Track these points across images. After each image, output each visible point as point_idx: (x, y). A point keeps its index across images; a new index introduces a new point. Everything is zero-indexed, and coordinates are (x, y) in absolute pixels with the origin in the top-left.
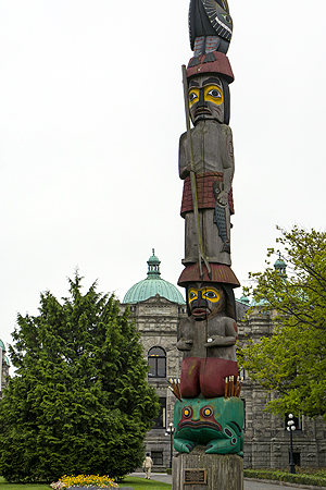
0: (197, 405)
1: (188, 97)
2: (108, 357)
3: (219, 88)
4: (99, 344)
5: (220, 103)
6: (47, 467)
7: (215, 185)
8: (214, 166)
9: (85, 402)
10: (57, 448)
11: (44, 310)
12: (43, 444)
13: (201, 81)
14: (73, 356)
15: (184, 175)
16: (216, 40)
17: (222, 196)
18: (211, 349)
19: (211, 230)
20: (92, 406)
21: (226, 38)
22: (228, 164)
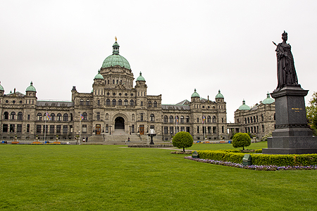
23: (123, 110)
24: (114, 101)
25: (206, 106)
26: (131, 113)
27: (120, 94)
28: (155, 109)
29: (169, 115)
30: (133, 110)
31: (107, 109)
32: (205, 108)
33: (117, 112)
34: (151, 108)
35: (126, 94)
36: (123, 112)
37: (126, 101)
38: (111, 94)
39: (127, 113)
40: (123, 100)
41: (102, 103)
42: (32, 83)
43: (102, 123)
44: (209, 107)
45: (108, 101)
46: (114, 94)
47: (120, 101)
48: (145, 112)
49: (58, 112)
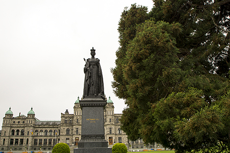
41: (80, 121)
42: (32, 109)
43: (80, 137)
48: (113, 127)
49: (50, 129)
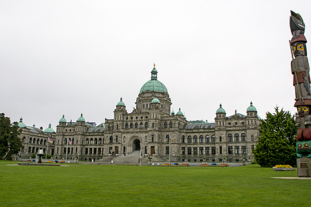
0: (303, 143)
1: (292, 50)
2: (289, 130)
3: (302, 45)
4: (285, 126)
5: (303, 50)
6: (272, 162)
7: (303, 75)
8: (302, 69)
9: (282, 143)
10: (274, 157)
11: (268, 117)
12: (270, 156)
13: (295, 44)
14: (278, 130)
15: (293, 73)
16: (300, 31)
17: (306, 78)
18: (306, 126)
19: (303, 89)
20: (284, 145)
21: (303, 30)
22: (307, 68)
23: (137, 132)
24: (131, 124)
25: (233, 122)
26: (144, 135)
27: (137, 118)
28: (171, 129)
29: (192, 135)
30: (146, 132)
31: (124, 133)
32: (232, 125)
33: (132, 135)
34: (167, 129)
35: (142, 117)
36: (137, 135)
37: (141, 124)
38: (129, 119)
39: (141, 135)
40: (139, 122)
41: (120, 127)
43: (119, 146)
44: (236, 123)
45: (127, 124)
46: (132, 118)
47: (136, 124)
48: (156, 133)
49: (99, 137)
